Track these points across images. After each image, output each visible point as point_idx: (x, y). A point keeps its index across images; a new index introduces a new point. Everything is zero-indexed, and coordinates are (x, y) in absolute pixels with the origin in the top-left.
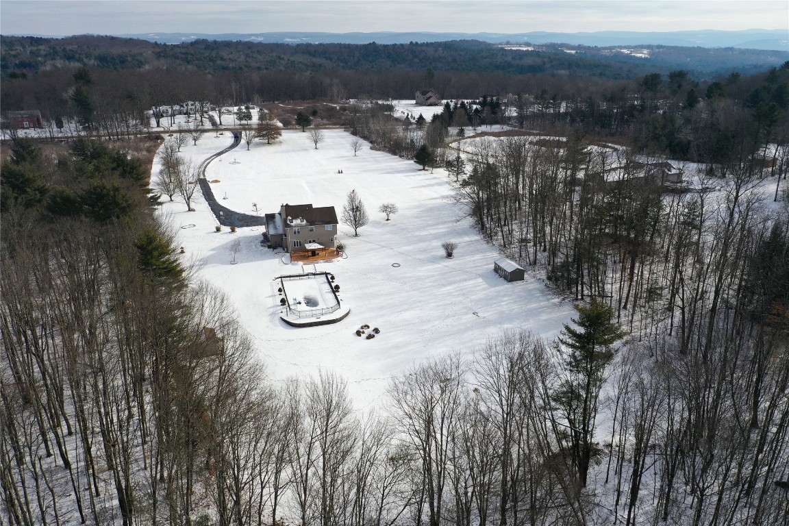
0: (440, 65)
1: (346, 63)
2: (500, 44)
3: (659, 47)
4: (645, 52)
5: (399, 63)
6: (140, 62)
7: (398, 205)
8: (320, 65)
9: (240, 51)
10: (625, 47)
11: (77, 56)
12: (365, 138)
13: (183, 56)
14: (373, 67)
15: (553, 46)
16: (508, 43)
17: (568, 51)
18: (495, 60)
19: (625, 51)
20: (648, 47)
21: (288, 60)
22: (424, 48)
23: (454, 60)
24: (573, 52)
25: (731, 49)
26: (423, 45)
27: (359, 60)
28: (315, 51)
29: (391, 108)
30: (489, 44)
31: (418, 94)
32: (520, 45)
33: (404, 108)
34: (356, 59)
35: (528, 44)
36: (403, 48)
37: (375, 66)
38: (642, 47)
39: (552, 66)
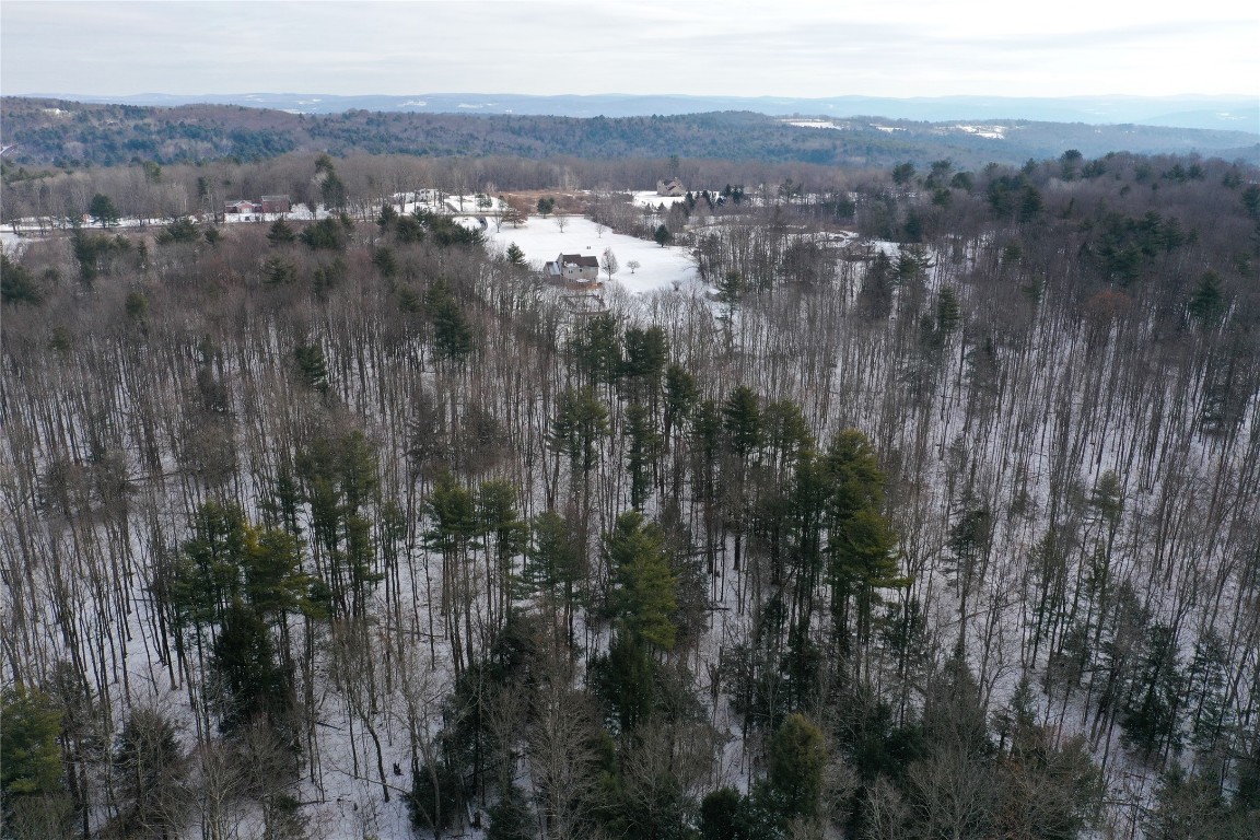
0: (693, 148)
1: (564, 145)
2: (786, 117)
3: (1020, 122)
4: (998, 130)
5: (637, 145)
6: (290, 141)
7: (640, 262)
8: (529, 148)
9: (416, 128)
10: (970, 123)
11: (203, 133)
12: (606, 224)
13: (346, 135)
14: (600, 150)
15: (863, 120)
16: (796, 116)
17: (883, 129)
18: (769, 143)
19: (969, 129)
20: (1005, 123)
21: (485, 140)
22: (672, 125)
23: (713, 142)
24: (890, 130)
25: (1129, 127)
26: (669, 119)
27: (581, 141)
28: (520, 128)
29: (631, 198)
30: (768, 118)
31: (660, 183)
32: (813, 119)
33: (642, 198)
34: (577, 139)
35: (825, 118)
36: (642, 123)
37: (604, 149)
38: (996, 123)
39: (845, 151)
